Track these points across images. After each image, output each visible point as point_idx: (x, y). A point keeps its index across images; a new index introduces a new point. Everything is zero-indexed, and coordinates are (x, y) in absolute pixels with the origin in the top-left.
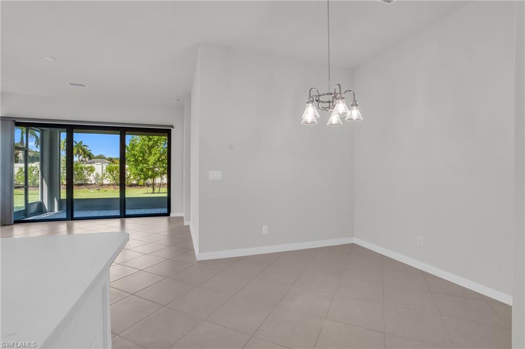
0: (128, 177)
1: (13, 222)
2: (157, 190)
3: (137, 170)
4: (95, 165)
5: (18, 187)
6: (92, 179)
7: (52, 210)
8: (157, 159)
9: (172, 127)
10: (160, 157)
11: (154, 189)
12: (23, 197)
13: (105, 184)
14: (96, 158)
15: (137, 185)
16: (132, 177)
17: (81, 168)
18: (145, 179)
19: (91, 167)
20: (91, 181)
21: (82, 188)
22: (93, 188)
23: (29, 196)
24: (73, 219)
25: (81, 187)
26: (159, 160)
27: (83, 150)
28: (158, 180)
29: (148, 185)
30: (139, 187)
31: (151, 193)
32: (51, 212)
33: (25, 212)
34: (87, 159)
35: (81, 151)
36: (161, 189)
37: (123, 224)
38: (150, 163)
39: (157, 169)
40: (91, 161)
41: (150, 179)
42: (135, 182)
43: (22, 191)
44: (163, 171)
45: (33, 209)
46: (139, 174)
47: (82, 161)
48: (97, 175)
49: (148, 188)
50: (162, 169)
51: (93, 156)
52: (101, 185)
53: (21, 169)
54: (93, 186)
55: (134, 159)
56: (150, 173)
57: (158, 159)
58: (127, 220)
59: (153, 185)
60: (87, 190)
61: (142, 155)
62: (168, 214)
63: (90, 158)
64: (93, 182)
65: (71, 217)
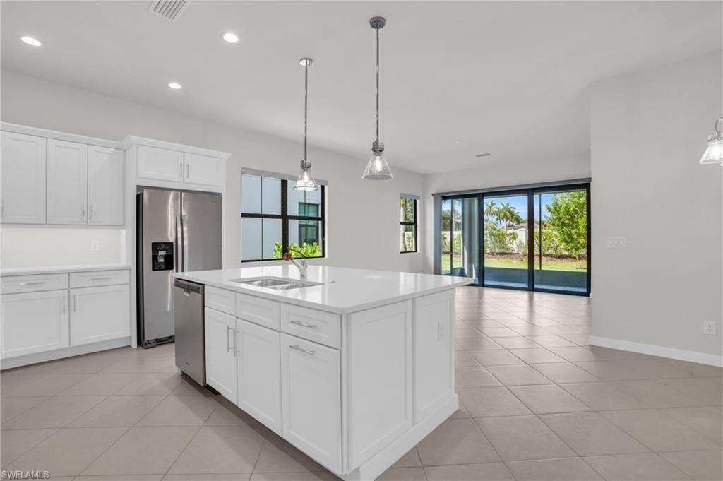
0: (557, 246)
4: (518, 231)
5: (446, 253)
6: (514, 247)
7: (471, 276)
12: (449, 262)
14: (524, 222)
15: (569, 257)
16: (562, 247)
17: (503, 235)
18: (577, 249)
19: (513, 234)
20: (514, 250)
21: (504, 258)
22: (516, 258)
23: (454, 263)
24: (483, 286)
25: (504, 256)
27: (511, 213)
30: (572, 259)
34: (515, 223)
35: (508, 214)
37: (531, 299)
40: (518, 225)
42: (566, 253)
43: (448, 257)
47: (509, 226)
48: (521, 242)
49: (581, 262)
51: (522, 220)
52: (525, 256)
54: (517, 256)
58: (536, 295)
60: (509, 259)
61: (568, 217)
62: (587, 294)
63: (518, 222)
64: (516, 252)
65: (481, 284)
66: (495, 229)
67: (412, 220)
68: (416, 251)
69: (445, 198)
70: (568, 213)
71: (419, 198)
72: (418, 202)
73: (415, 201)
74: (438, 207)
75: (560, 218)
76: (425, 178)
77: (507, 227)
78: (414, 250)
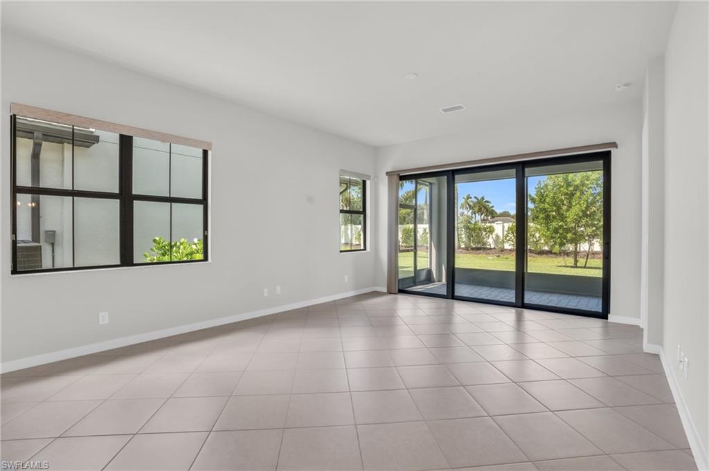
0: (538, 241)
1: (397, 290)
2: (581, 262)
3: (548, 229)
4: (494, 225)
6: (490, 242)
8: (581, 214)
9: (614, 145)
10: (587, 208)
11: (576, 261)
12: (412, 262)
13: (506, 250)
14: (499, 216)
15: (549, 253)
16: (542, 241)
17: (480, 229)
18: (562, 245)
19: (490, 227)
20: (490, 244)
21: (479, 254)
22: (492, 253)
23: (418, 261)
24: (454, 297)
25: (479, 252)
26: (585, 215)
27: (485, 208)
28: (584, 247)
29: (567, 254)
30: (552, 255)
31: (572, 267)
32: (439, 281)
33: (415, 280)
34: (489, 218)
35: (483, 208)
36: (588, 260)
38: (569, 220)
39: (582, 229)
40: (494, 219)
41: (570, 245)
42: (546, 248)
43: (411, 256)
44: (593, 231)
45: (423, 276)
46: (552, 238)
47: (484, 220)
48: (497, 236)
49: (567, 259)
50: (589, 230)
51: (496, 213)
52: (502, 251)
53: (425, 230)
54: (493, 251)
55: (544, 216)
56: (569, 235)
57: (584, 212)
58: (528, 314)
59: (576, 254)
60: (484, 255)
61: (555, 208)
62: (604, 315)
63: (493, 217)
64: (492, 246)
65: (451, 295)
66: (470, 223)
67: (359, 207)
68: (365, 249)
69: (403, 178)
70: (555, 204)
71: (369, 179)
72: (368, 183)
73: (364, 182)
74: (393, 190)
75: (544, 210)
76: (376, 151)
77: (482, 220)
78: (362, 248)
